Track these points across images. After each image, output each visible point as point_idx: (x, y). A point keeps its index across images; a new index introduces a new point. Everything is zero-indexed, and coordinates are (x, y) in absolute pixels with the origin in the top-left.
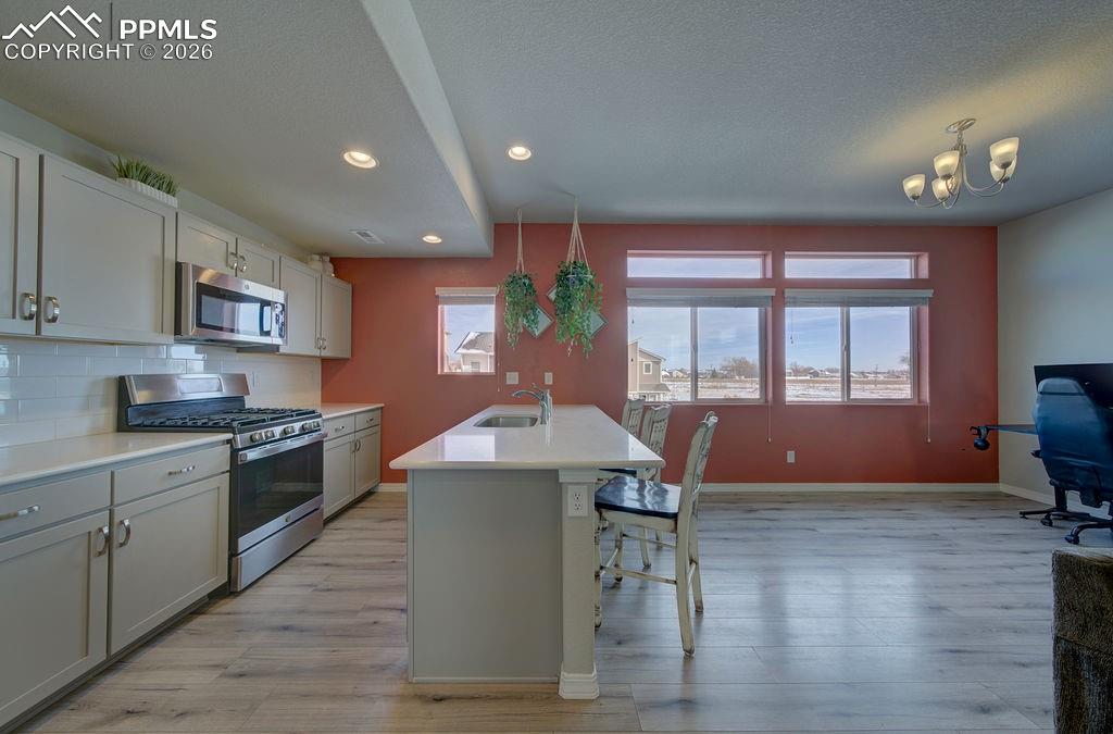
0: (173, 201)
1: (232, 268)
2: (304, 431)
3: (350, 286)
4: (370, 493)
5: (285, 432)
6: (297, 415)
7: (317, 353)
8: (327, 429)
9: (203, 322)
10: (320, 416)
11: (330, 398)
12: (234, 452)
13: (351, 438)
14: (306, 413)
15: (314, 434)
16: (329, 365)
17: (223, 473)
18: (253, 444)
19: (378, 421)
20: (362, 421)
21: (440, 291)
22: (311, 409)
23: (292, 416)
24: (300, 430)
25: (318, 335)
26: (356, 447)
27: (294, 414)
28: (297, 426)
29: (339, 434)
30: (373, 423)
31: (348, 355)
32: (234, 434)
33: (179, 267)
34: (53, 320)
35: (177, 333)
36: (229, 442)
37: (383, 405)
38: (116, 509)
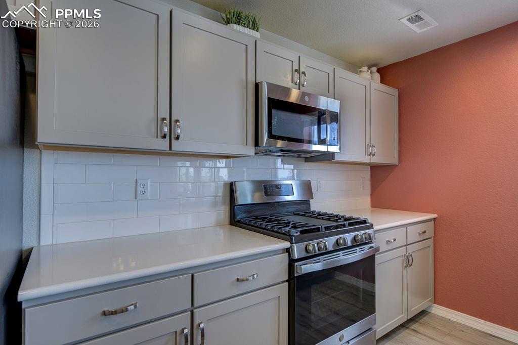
0: (257, 35)
1: (296, 84)
2: (356, 243)
3: (395, 92)
4: (423, 313)
5: (337, 243)
6: (350, 225)
7: (366, 160)
8: (380, 241)
9: (273, 133)
10: (371, 227)
11: (379, 202)
12: (292, 262)
13: (402, 251)
14: (357, 223)
15: (366, 247)
16: (378, 171)
17: (283, 282)
18: (309, 257)
19: (430, 233)
20: (414, 234)
22: (362, 217)
23: (344, 226)
24: (352, 242)
25: (368, 142)
26: (408, 261)
27: (346, 223)
28: (349, 237)
29: (391, 247)
30: (426, 236)
31: (395, 161)
32: (292, 243)
33: (257, 86)
34: (178, 138)
35: (257, 144)
36: (288, 250)
37: (435, 216)
38: (195, 311)
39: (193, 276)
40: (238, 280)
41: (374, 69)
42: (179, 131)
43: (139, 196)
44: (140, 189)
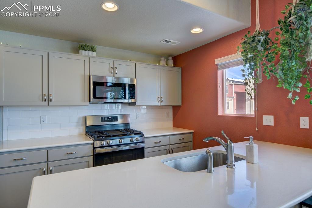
0: (94, 53)
1: (112, 73)
7: (157, 104)
9: (96, 96)
13: (167, 148)
16: (175, 109)
17: (90, 156)
21: (218, 61)
25: (158, 96)
27: (128, 134)
29: (157, 145)
30: (185, 141)
31: (180, 104)
32: (94, 141)
33: (90, 77)
34: (51, 101)
35: (90, 101)
36: (93, 144)
37: (193, 131)
38: (49, 163)
39: (48, 151)
40: (67, 153)
41: (170, 58)
42: (51, 98)
43: (42, 122)
44: (42, 120)
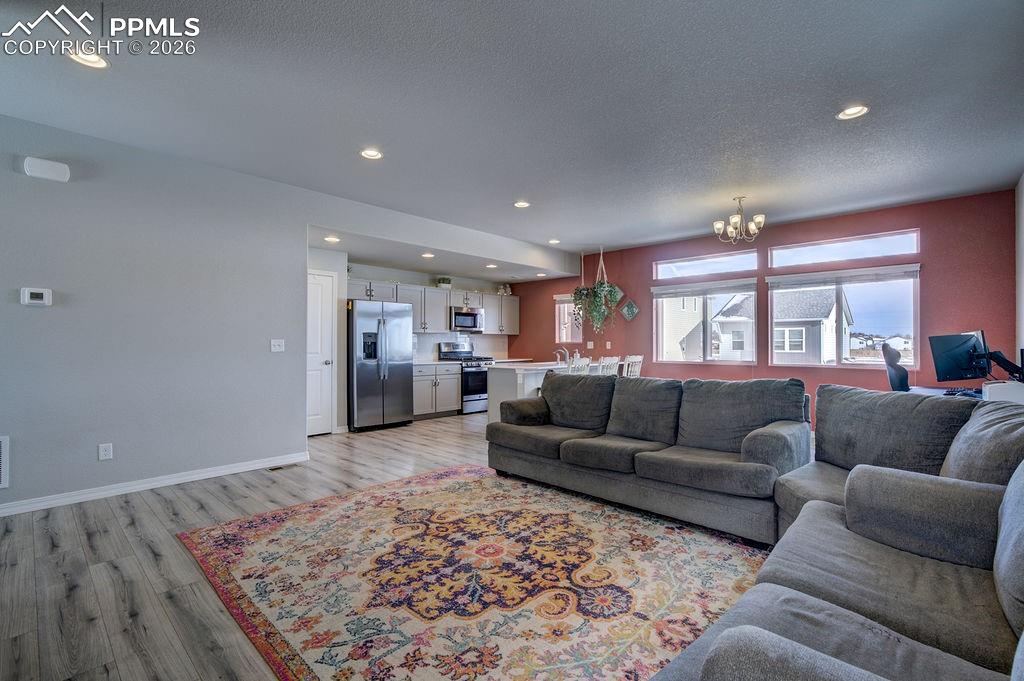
0: (450, 286)
1: (465, 304)
3: (518, 298)
7: (500, 333)
12: (462, 368)
17: (459, 374)
18: (468, 367)
21: (555, 297)
25: (500, 325)
31: (518, 333)
33: (451, 308)
35: (451, 329)
41: (508, 285)
